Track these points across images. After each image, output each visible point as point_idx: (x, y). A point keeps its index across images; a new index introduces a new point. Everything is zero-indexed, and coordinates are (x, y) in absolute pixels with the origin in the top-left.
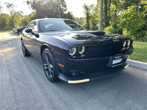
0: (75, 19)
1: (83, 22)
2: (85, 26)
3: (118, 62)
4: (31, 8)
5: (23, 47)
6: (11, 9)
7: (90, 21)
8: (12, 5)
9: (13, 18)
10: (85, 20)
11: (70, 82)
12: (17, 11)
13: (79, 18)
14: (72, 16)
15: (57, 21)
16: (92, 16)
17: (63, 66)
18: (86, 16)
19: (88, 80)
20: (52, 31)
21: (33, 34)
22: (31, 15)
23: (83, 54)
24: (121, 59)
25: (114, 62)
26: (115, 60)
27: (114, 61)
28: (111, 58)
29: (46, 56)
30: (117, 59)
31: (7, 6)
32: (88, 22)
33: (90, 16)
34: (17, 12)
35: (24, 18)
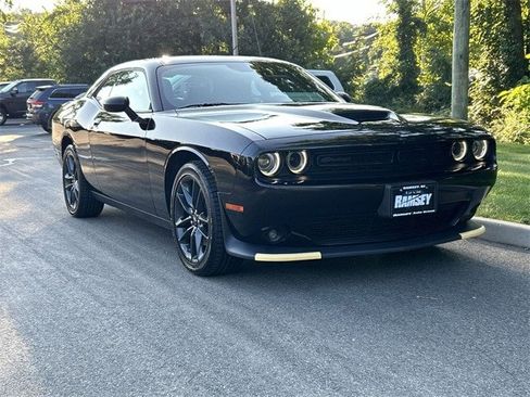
0: (328, 35)
1: (379, 55)
2: (389, 77)
3: (417, 204)
5: (67, 177)
7: (421, 50)
10: (392, 44)
11: (259, 257)
13: (359, 25)
14: (311, 17)
15: (224, 67)
16: (434, 20)
17: (242, 209)
18: (395, 18)
19: (317, 255)
20: (205, 105)
21: (133, 116)
22: (65, 11)
23: (303, 173)
24: (429, 196)
25: (400, 202)
26: (403, 194)
27: (398, 198)
28: (389, 187)
29: (186, 189)
30: (412, 192)
32: (406, 54)
33: (420, 15)
35: (13, 29)
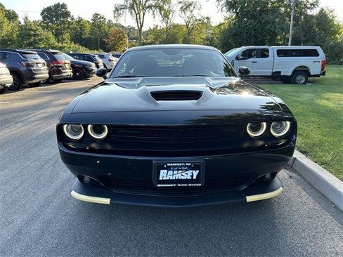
4: (224, 8)
6: (188, 13)
8: (190, 5)
9: (189, 34)
12: (199, 18)
19: (107, 201)
22: (223, 24)
24: (195, 173)
25: (165, 175)
26: (168, 169)
27: (163, 172)
30: (178, 168)
31: (182, 8)
34: (200, 20)
